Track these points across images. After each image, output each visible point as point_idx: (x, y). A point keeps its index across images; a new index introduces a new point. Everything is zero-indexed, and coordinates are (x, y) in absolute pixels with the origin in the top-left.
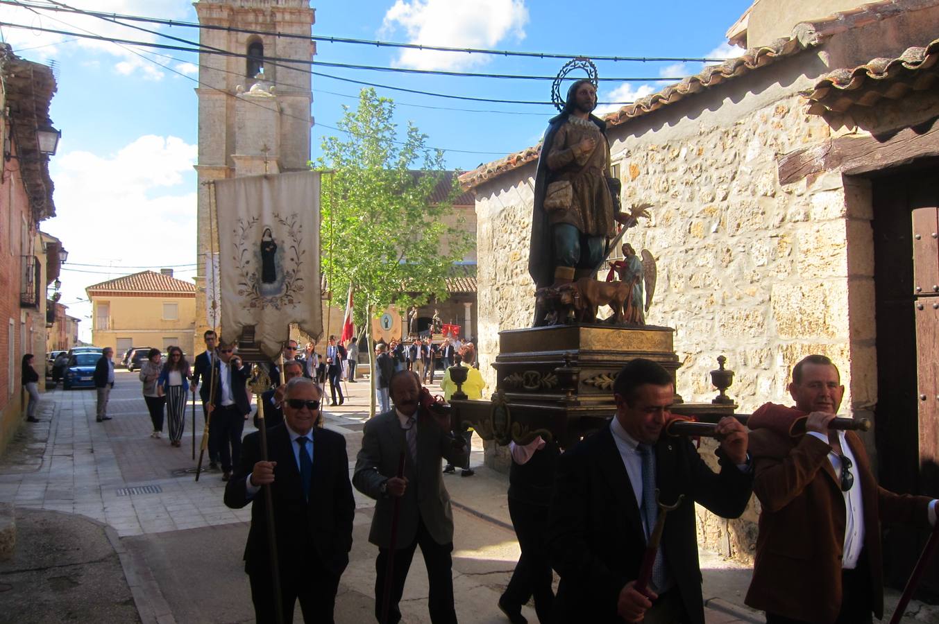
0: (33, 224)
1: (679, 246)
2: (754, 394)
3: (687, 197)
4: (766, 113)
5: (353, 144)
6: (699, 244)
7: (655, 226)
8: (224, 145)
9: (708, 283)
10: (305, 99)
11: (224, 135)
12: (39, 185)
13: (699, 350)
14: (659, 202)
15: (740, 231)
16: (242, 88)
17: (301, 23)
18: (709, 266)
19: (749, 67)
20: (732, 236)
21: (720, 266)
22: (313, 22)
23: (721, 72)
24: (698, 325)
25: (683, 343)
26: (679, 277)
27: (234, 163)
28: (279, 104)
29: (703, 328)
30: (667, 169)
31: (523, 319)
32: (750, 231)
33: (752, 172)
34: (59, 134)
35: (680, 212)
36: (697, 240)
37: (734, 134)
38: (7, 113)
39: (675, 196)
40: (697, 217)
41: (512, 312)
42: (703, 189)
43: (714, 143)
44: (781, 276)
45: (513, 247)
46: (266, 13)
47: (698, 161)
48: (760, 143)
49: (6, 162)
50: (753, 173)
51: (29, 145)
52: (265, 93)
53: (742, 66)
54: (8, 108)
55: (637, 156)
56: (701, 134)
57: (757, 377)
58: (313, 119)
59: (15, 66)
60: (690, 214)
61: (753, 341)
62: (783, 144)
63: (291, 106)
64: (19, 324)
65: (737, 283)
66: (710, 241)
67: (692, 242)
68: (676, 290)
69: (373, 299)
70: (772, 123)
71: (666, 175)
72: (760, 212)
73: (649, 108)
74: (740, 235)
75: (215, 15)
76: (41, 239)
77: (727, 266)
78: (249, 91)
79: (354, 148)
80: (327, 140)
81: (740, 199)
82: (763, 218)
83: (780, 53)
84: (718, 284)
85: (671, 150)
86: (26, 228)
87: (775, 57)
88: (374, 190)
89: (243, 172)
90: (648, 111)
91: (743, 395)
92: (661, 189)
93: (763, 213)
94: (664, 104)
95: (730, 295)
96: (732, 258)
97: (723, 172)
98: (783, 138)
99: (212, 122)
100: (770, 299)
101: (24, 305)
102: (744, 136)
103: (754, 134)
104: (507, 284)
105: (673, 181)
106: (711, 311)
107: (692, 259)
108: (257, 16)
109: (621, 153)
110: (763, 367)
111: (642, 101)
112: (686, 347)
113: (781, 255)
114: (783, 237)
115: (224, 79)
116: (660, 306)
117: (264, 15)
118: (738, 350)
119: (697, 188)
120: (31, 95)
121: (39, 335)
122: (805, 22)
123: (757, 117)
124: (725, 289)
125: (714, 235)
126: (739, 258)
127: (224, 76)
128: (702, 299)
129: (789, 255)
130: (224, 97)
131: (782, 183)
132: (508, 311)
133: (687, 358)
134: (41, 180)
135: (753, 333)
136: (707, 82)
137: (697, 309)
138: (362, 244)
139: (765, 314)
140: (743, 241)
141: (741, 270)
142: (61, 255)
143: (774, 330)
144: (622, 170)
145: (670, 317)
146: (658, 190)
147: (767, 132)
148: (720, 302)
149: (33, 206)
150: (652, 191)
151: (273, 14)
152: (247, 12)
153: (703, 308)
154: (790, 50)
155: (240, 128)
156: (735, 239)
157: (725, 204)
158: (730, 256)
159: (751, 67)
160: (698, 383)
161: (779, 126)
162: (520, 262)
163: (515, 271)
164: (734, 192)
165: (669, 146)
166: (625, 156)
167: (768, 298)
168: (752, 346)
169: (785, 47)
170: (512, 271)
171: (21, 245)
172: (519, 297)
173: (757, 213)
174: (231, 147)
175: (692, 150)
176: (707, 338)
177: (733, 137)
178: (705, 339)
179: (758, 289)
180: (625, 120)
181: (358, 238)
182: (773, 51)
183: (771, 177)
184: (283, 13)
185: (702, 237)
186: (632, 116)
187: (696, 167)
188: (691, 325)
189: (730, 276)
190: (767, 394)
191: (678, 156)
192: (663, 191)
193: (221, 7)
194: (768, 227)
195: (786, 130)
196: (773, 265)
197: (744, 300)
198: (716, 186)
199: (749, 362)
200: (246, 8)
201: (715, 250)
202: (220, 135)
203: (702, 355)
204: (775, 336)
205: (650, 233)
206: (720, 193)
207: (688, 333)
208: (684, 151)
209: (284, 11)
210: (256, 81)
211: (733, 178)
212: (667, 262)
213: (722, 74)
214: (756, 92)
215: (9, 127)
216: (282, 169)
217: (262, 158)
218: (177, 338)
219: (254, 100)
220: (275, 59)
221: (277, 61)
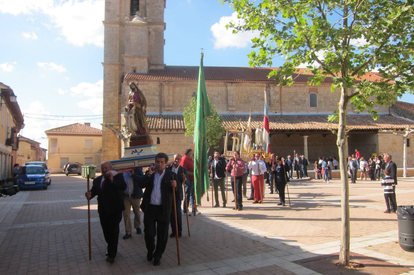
8: (118, 52)
10: (162, 27)
11: (118, 46)
16: (129, 19)
27: (124, 61)
28: (148, 28)
52: (141, 21)
58: (164, 41)
63: (154, 30)
78: (132, 20)
89: (129, 64)
99: (111, 39)
115: (118, 16)
127: (118, 14)
130: (118, 26)
155: (127, 40)
174: (122, 50)
202: (116, 46)
210: (136, 17)
216: (150, 64)
217: (140, 57)
218: (92, 158)
219: (135, 25)
220: (146, 5)
221: (147, 6)
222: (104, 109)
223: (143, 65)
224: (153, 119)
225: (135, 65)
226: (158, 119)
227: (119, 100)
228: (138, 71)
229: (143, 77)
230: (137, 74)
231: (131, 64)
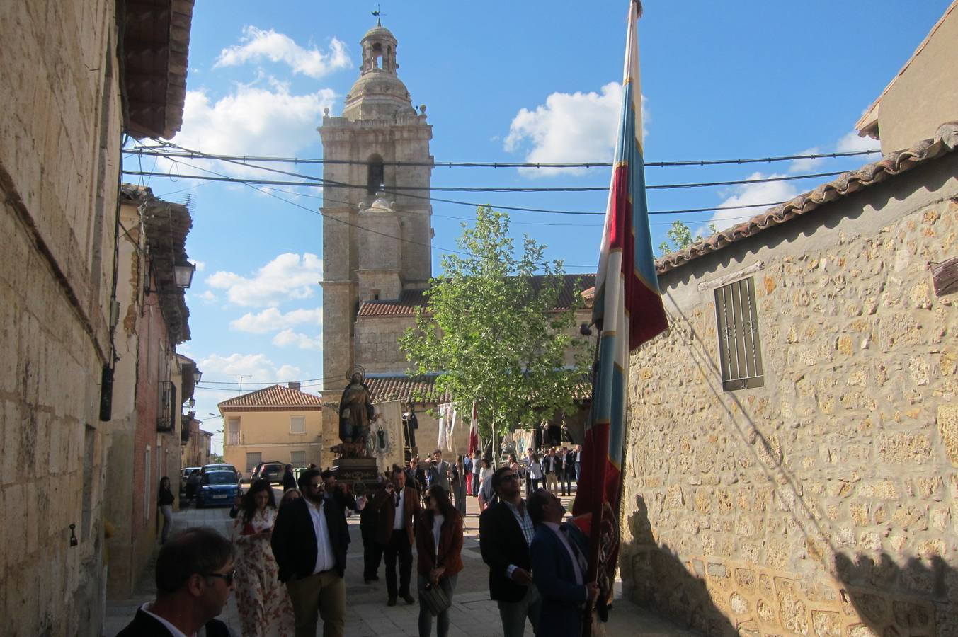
0: (170, 348)
1: (827, 364)
2: (926, 529)
3: (831, 310)
4: (913, 219)
5: (472, 261)
6: (849, 361)
7: (797, 342)
8: (348, 261)
9: (862, 403)
10: (424, 212)
11: (348, 250)
12: (176, 312)
13: (857, 477)
14: (800, 316)
15: (895, 347)
16: (364, 205)
17: (419, 139)
18: (862, 385)
19: (891, 173)
20: (886, 353)
21: (874, 385)
22: (430, 137)
23: (859, 179)
24: (854, 450)
25: (838, 470)
26: (828, 397)
27: (357, 278)
28: (399, 218)
29: (861, 453)
30: (806, 281)
31: (658, 441)
32: (906, 347)
33: (902, 282)
34: (193, 268)
35: (824, 326)
36: (846, 356)
37: (878, 243)
38: (147, 252)
39: (816, 310)
40: (844, 332)
41: (645, 432)
42: (849, 302)
43: (857, 253)
44: (947, 396)
45: (643, 363)
46: (385, 133)
47: (841, 273)
48: (909, 252)
49: (146, 297)
50: (904, 284)
51: (167, 277)
52: (386, 208)
53: (882, 172)
54: (148, 247)
55: (772, 267)
56: (841, 244)
57: (928, 509)
58: (432, 231)
59: (154, 208)
60: (835, 329)
61: (921, 468)
62: (936, 252)
63: (411, 219)
64: (155, 448)
65: (895, 405)
66: (860, 358)
67: (840, 360)
68: (826, 412)
69: (499, 417)
70: (921, 231)
71: (805, 287)
72: (916, 326)
73: (781, 218)
74: (895, 351)
75: (337, 139)
76: (177, 361)
77: (882, 385)
78: (370, 207)
79: (474, 265)
80: (447, 257)
81: (891, 312)
82: (921, 333)
83: (924, 157)
84: (874, 405)
85: (809, 260)
86: (163, 353)
87: (919, 161)
88: (494, 305)
89: (367, 286)
90: (781, 221)
91: (913, 530)
92: (801, 304)
93: (920, 327)
94: (797, 214)
95: (889, 417)
96: (887, 376)
97: (870, 283)
98: (935, 245)
99: (336, 239)
100: (936, 422)
101: (161, 429)
102: (890, 244)
103: (902, 242)
104: (639, 403)
105: (813, 294)
106: (868, 434)
107: (842, 377)
108: (376, 135)
109: (754, 266)
110: (935, 498)
111: (774, 212)
112: (842, 474)
113: (944, 373)
114: (945, 353)
115: (347, 197)
116: (808, 429)
117: (383, 135)
118: (903, 480)
119: (842, 301)
120: (170, 232)
121: (174, 455)
122: (950, 123)
123: (903, 225)
124: (883, 410)
125: (864, 351)
126: (896, 377)
127: (347, 194)
128: (856, 421)
129: (954, 373)
130: (347, 214)
131: (939, 295)
132: (641, 431)
133: (844, 486)
134: (177, 307)
135: (919, 460)
136: (844, 190)
137: (852, 432)
138: (485, 360)
139: (931, 439)
140: (899, 357)
141: (898, 388)
142: (195, 376)
143: (944, 456)
144: (756, 283)
145: (821, 440)
146: (797, 303)
147: (916, 239)
148: (878, 424)
149: (170, 332)
150: (791, 305)
151: (392, 133)
152: (367, 133)
153: (859, 431)
154: (935, 153)
155: (362, 244)
156: (890, 356)
157: (875, 317)
158: (886, 374)
159: (892, 172)
160: (859, 515)
161: (929, 233)
162: (651, 380)
163: (646, 390)
164: (884, 304)
165: (807, 257)
166: (758, 268)
167: (934, 421)
168: (920, 474)
169: (929, 151)
170: (643, 389)
171: (159, 369)
172: (652, 416)
173: (913, 327)
174: (355, 263)
175: (833, 261)
176: (866, 464)
177: (877, 246)
178: (863, 466)
179: (920, 411)
180: (757, 231)
181: (481, 356)
182: (915, 155)
183: (926, 288)
184: (401, 132)
185: (852, 353)
186: (763, 228)
187: (839, 278)
188: (846, 449)
189: (887, 396)
190: (941, 529)
191: (817, 267)
192: (804, 305)
193: (343, 130)
194: (927, 342)
195: (938, 237)
196: (936, 385)
197: (907, 422)
198: (863, 299)
199: (918, 493)
200: (367, 129)
201: (867, 368)
202: (344, 252)
203: (861, 485)
204: (946, 463)
205: (792, 349)
206: (868, 306)
207: (843, 459)
208: (823, 262)
209: (402, 129)
210: (377, 198)
211: (882, 290)
212: (813, 380)
213: (860, 182)
214: (901, 197)
215: (149, 263)
216: (404, 281)
217: (385, 271)
218: (304, 452)
219: (375, 216)
220: (395, 175)
221: (397, 176)
222: (324, 365)
223: (391, 286)
224: (407, 385)
225: (376, 287)
226: (417, 384)
227: (351, 347)
228: (382, 298)
229: (390, 309)
230: (382, 303)
231: (370, 285)
